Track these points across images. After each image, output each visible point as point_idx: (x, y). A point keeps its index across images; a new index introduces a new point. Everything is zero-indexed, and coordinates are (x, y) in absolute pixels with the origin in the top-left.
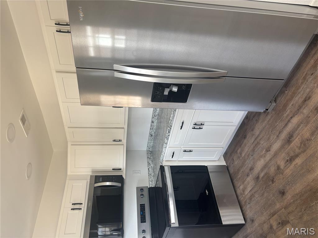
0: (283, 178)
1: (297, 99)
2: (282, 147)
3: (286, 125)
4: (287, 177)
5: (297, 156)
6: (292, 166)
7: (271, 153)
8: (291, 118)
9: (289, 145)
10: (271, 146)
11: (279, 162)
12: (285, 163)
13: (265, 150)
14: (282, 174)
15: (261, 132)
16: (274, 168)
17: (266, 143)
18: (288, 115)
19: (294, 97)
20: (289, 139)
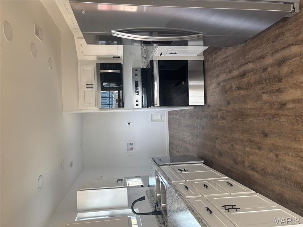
0: (232, 95)
1: (258, 51)
2: (238, 76)
3: (245, 64)
4: (234, 96)
5: (243, 89)
6: (238, 92)
7: (231, 75)
8: (250, 62)
9: (242, 79)
10: (232, 70)
11: (233, 84)
12: (236, 88)
13: (228, 70)
14: (232, 93)
15: (230, 55)
16: (229, 86)
17: (231, 66)
18: (248, 58)
19: (257, 49)
20: (243, 75)
